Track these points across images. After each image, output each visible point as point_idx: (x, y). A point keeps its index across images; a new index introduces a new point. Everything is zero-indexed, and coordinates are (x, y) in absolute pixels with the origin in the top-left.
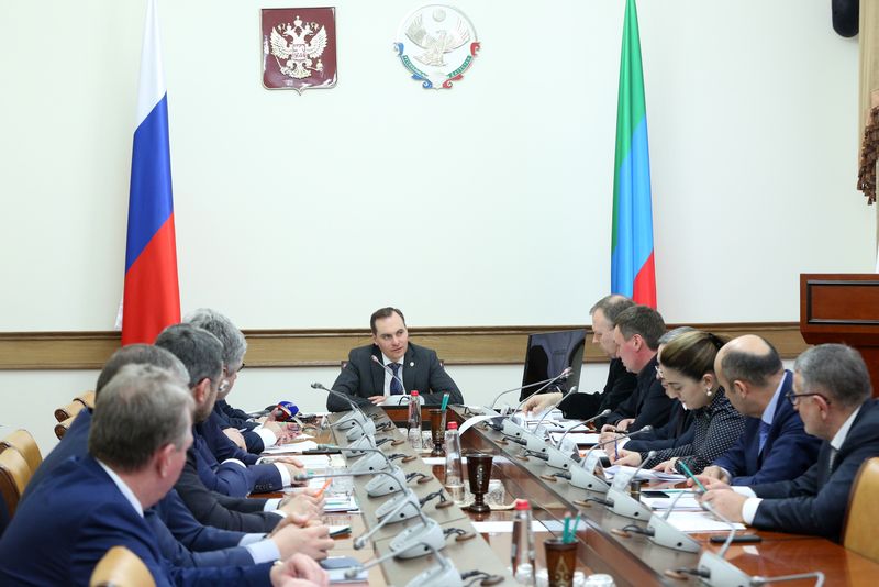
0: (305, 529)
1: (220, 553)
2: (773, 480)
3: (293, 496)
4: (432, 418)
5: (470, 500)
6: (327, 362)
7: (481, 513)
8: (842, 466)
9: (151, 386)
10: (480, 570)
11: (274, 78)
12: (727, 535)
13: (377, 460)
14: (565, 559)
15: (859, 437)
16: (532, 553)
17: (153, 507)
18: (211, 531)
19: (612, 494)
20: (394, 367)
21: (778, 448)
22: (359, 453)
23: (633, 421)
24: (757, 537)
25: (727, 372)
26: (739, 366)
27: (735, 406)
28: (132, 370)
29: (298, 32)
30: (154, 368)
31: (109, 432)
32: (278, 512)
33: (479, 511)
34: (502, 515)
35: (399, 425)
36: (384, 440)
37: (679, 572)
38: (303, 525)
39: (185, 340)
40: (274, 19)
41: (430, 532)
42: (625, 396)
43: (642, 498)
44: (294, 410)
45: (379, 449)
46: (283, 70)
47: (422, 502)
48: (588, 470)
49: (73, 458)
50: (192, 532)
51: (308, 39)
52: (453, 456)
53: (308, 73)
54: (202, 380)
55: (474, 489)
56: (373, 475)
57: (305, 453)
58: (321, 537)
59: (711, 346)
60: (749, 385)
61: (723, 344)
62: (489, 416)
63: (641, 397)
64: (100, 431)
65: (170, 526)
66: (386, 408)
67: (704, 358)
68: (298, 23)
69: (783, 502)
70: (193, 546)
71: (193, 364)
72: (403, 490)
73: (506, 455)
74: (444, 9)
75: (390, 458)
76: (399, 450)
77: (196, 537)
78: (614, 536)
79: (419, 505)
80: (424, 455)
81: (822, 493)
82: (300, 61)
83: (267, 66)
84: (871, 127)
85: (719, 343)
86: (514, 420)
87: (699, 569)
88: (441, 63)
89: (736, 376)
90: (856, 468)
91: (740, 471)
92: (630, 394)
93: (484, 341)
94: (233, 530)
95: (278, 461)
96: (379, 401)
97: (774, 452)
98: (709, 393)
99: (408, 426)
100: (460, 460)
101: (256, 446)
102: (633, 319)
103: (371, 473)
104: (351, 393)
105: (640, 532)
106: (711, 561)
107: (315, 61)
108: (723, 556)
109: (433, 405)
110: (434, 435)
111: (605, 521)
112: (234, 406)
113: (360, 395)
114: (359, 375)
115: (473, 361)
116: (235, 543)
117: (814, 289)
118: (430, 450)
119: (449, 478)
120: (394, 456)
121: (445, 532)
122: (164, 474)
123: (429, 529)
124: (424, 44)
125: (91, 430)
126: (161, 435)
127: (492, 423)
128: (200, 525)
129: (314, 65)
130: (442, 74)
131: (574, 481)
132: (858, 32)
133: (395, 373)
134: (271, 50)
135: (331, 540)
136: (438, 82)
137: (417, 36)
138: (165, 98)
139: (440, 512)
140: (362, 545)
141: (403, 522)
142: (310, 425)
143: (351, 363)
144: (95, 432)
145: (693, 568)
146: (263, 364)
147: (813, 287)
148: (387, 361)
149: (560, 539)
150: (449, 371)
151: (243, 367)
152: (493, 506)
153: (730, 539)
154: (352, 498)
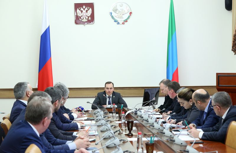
0: (83, 140)
1: (60, 146)
2: (207, 127)
3: (81, 131)
4: (119, 111)
5: (128, 132)
6: (92, 96)
7: (131, 136)
8: (225, 123)
9: (41, 102)
10: (128, 150)
11: (78, 21)
12: (194, 141)
13: (103, 122)
14: (151, 148)
15: (230, 116)
16: (142, 146)
17: (43, 134)
18: (58, 140)
19: (165, 131)
20: (109, 97)
21: (209, 119)
22: (99, 120)
23: (171, 112)
24: (202, 142)
25: (195, 99)
26: (199, 97)
27: (198, 108)
28: (36, 98)
29: (84, 9)
30: (42, 97)
31: (30, 114)
32: (77, 135)
33: (130, 135)
34: (136, 136)
35: (110, 113)
36: (106, 117)
37: (181, 151)
38: (83, 139)
39: (52, 90)
40: (78, 6)
41: (116, 140)
42: (169, 105)
43: (173, 132)
44: (83, 109)
45: (104, 119)
46: (80, 19)
47: (114, 133)
48: (159, 124)
49: (21, 121)
50: (54, 140)
51: (87, 11)
52: (123, 121)
53: (87, 20)
54: (56, 101)
55: (129, 129)
56: (102, 126)
57: (85, 120)
58: (87, 142)
59: (191, 92)
60: (201, 102)
61: (194, 91)
62: (134, 110)
63: (174, 105)
64: (28, 114)
65: (47, 139)
66: (107, 108)
67: (190, 95)
68: (84, 7)
69: (209, 133)
70: (53, 144)
71: (54, 96)
72: (109, 130)
73: (138, 121)
74: (122, 3)
75: (107, 121)
76: (109, 119)
77: (54, 142)
78: (164, 142)
79: (113, 134)
80: (116, 121)
81: (220, 131)
82: (85, 17)
83: (76, 18)
84: (235, 34)
85: (193, 91)
86: (140, 111)
87: (186, 150)
88: (122, 18)
89: (198, 100)
90: (229, 124)
91: (199, 125)
92: (171, 104)
93: (133, 91)
94: (64, 140)
95: (77, 122)
96: (105, 106)
97: (208, 120)
98: (191, 105)
99: (112, 113)
100: (125, 122)
101: (72, 118)
102: (171, 85)
103: (102, 125)
104: (98, 104)
105: (171, 140)
106: (189, 148)
107: (88, 17)
108: (192, 147)
109: (119, 107)
110: (119, 115)
111: (163, 138)
112: (67, 108)
113: (100, 105)
114: (100, 99)
115: (130, 96)
116: (65, 143)
117: (220, 77)
118: (118, 119)
119: (122, 127)
120: (108, 121)
121: (120, 141)
122: (45, 125)
123: (116, 139)
124: (117, 12)
125: (26, 114)
126: (44, 115)
127: (134, 112)
128: (55, 139)
129: (88, 18)
130: (122, 20)
131: (155, 127)
132: (232, 9)
133: (109, 99)
134: (77, 14)
135: (90, 143)
136: (121, 22)
137: (115, 10)
138: (49, 27)
139: (119, 135)
140: (98, 144)
141: (110, 138)
142: (87, 113)
143: (98, 96)
144: (27, 114)
145: (185, 150)
146: (75, 97)
147: (220, 76)
148: (107, 96)
149: (149, 142)
150: (124, 99)
151: (68, 97)
152: (134, 134)
153: (194, 142)
154: (96, 132)
